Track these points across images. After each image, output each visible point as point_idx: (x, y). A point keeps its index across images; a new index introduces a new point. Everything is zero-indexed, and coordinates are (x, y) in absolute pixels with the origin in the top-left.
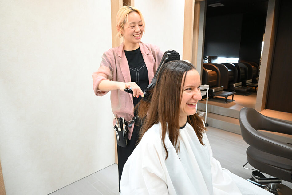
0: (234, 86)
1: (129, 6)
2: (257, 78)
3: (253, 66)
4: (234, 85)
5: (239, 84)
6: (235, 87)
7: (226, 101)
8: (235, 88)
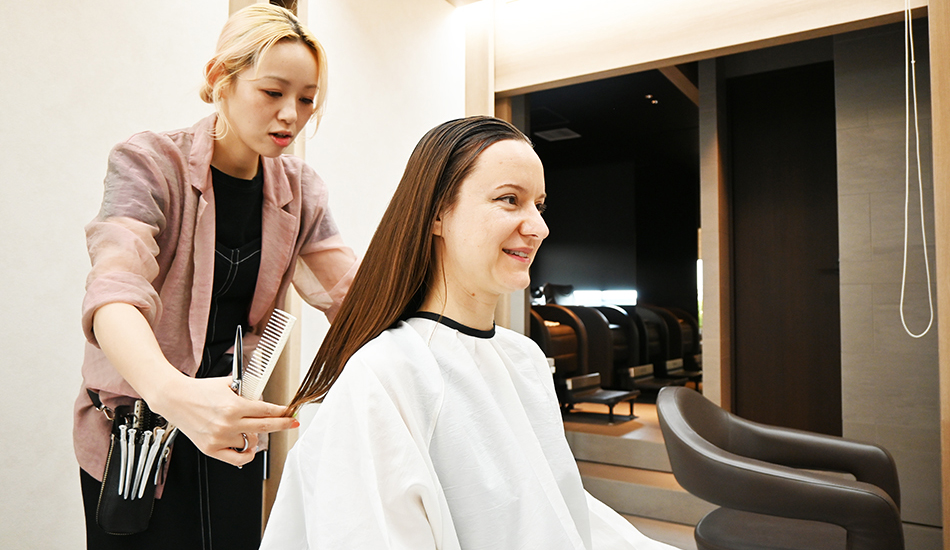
0: (632, 375)
1: (291, 14)
2: (697, 357)
3: (680, 321)
4: (632, 371)
5: (645, 370)
6: (636, 378)
7: (611, 418)
8: (637, 381)
